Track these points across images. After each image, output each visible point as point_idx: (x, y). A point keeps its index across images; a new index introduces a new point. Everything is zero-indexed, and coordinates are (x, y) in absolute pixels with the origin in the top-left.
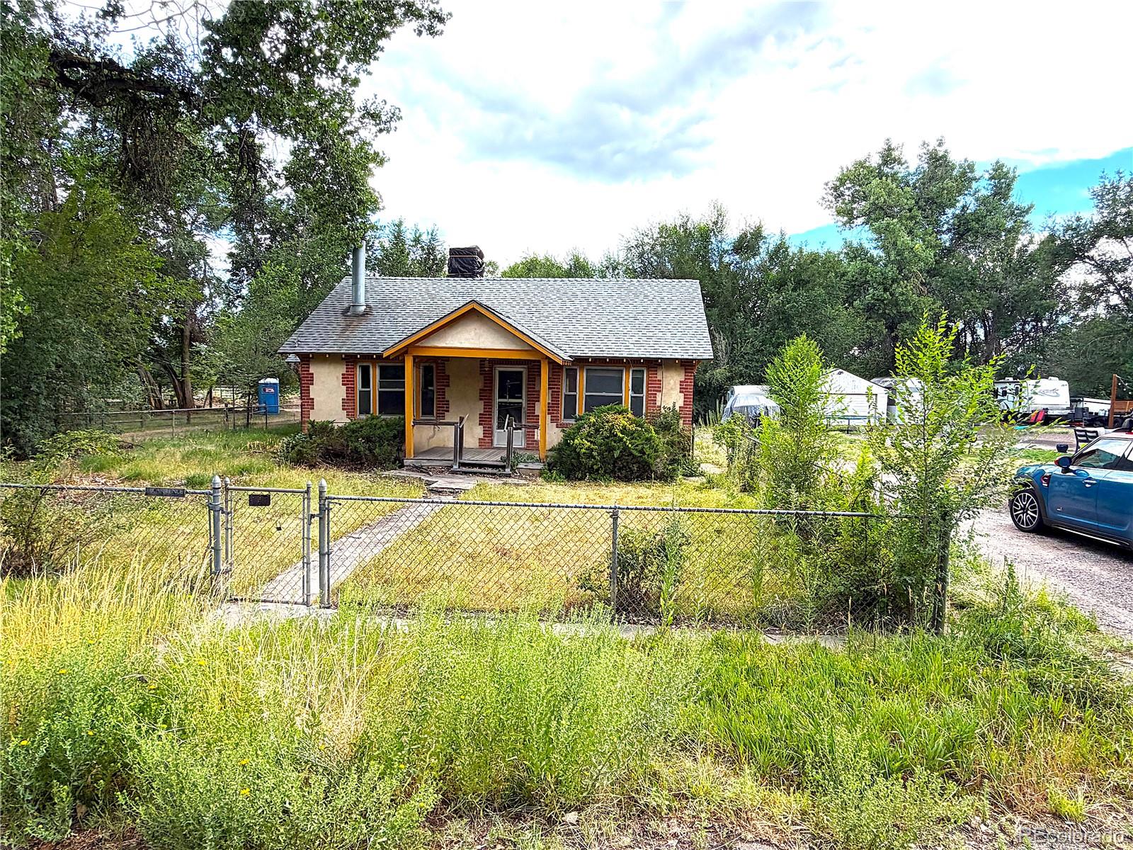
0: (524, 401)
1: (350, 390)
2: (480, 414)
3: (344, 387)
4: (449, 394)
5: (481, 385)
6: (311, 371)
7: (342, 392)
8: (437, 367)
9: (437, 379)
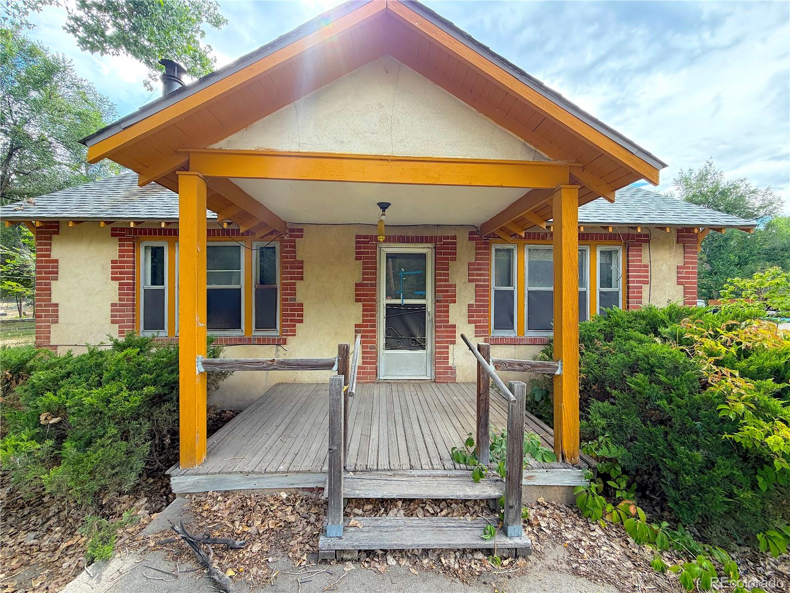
0: (429, 302)
1: (128, 288)
2: (356, 326)
3: (116, 284)
4: (303, 292)
5: (357, 277)
6: (54, 256)
7: (111, 292)
8: (282, 247)
9: (283, 267)
